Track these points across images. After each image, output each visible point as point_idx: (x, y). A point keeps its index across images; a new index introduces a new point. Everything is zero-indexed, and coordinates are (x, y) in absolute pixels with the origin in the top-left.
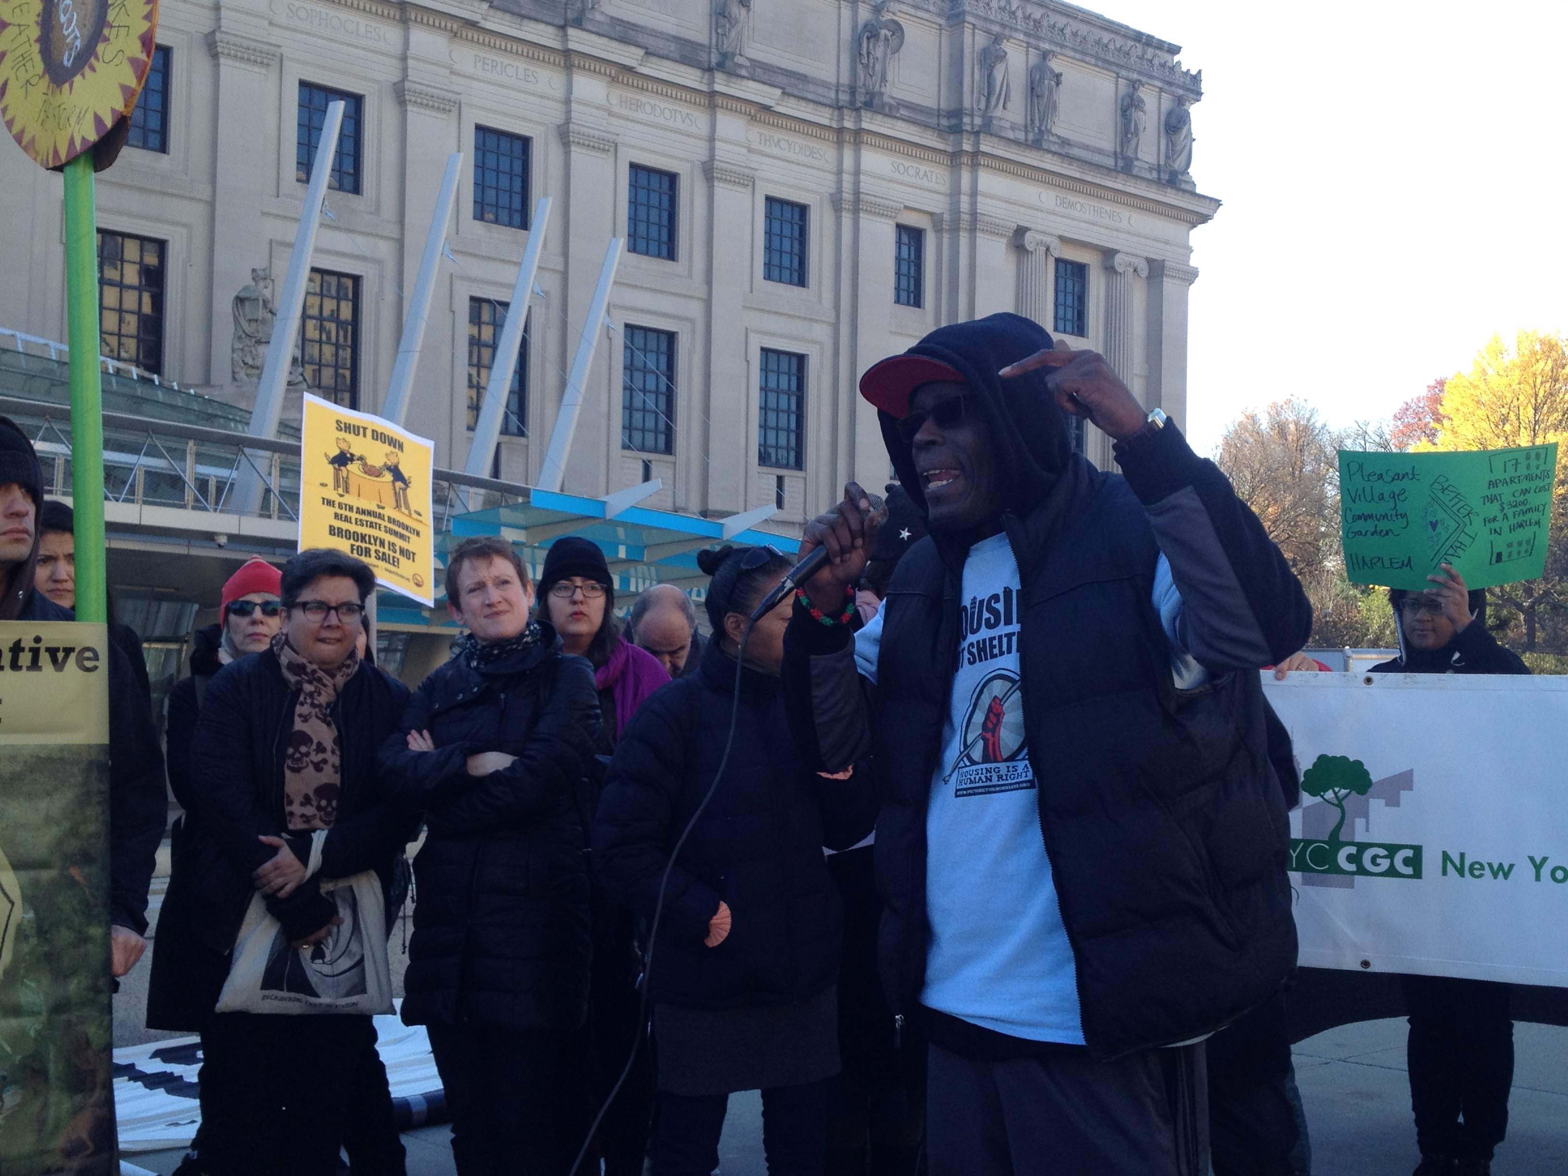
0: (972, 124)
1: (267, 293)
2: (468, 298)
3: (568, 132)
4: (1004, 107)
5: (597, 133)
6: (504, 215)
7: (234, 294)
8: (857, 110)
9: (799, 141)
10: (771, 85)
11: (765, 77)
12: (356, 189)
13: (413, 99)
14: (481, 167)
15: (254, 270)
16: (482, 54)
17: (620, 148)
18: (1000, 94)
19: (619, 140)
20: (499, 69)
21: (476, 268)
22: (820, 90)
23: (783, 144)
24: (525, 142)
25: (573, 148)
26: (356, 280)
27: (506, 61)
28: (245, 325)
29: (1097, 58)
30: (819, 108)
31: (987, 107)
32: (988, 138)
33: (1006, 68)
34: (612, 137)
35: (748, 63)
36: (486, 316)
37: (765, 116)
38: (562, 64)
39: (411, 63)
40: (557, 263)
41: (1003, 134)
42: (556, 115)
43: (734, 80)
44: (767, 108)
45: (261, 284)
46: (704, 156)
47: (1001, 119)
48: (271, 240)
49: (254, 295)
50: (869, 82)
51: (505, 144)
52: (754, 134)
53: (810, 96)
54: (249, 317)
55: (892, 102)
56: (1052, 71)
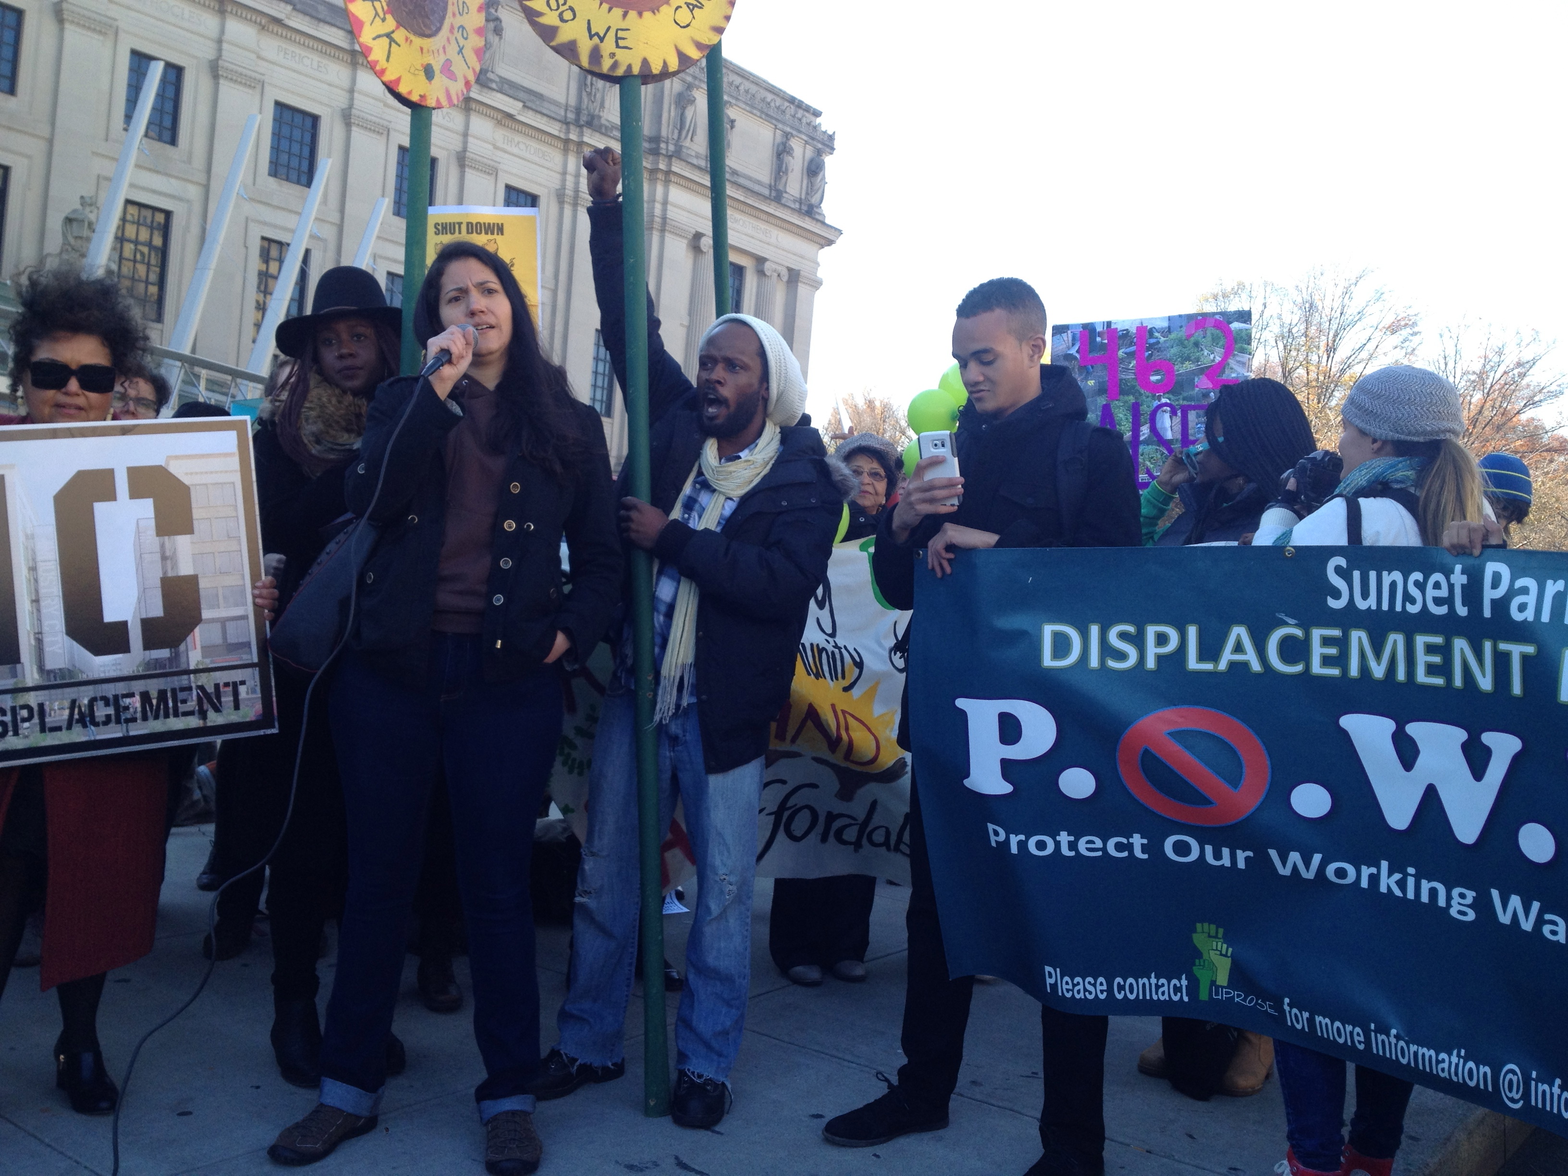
0: (667, 149)
1: (92, 217)
2: (260, 238)
3: (350, 115)
4: (692, 140)
5: (374, 119)
6: (294, 175)
7: (64, 215)
8: (581, 127)
9: (534, 145)
10: (515, 99)
11: (511, 92)
12: (173, 141)
13: (225, 75)
14: (277, 135)
15: (82, 197)
16: (284, 46)
17: (392, 133)
18: (688, 130)
19: (391, 126)
20: (297, 58)
21: (267, 214)
22: (553, 108)
23: (522, 146)
24: (315, 119)
25: (354, 128)
26: (168, 214)
27: (303, 53)
28: (72, 241)
29: (762, 112)
30: (552, 121)
31: (679, 138)
32: (678, 161)
33: (695, 111)
34: (385, 123)
35: (497, 79)
36: (274, 253)
37: (508, 122)
38: (349, 61)
39: (225, 46)
40: (335, 217)
41: (690, 160)
42: (341, 100)
43: (486, 90)
44: (510, 116)
45: (88, 209)
46: (458, 147)
47: (688, 148)
48: (99, 176)
49: (80, 217)
50: (591, 107)
51: (298, 119)
52: (500, 135)
53: (545, 111)
54: (75, 234)
55: (607, 124)
56: (728, 117)
